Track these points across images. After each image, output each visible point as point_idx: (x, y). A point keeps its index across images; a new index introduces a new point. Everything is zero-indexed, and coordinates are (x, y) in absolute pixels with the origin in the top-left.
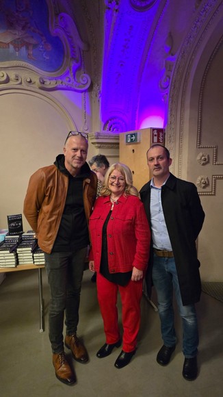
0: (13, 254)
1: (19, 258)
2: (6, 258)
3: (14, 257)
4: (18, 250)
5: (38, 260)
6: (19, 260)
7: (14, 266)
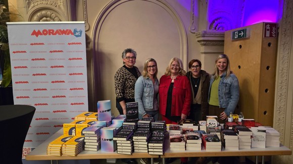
0: (129, 142)
1: (135, 145)
2: (123, 145)
3: (130, 145)
4: (134, 138)
5: (152, 150)
6: (135, 148)
7: (130, 154)
